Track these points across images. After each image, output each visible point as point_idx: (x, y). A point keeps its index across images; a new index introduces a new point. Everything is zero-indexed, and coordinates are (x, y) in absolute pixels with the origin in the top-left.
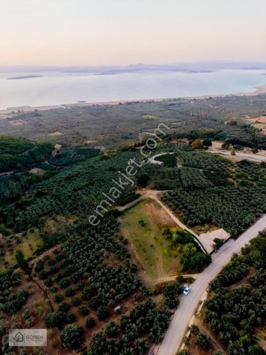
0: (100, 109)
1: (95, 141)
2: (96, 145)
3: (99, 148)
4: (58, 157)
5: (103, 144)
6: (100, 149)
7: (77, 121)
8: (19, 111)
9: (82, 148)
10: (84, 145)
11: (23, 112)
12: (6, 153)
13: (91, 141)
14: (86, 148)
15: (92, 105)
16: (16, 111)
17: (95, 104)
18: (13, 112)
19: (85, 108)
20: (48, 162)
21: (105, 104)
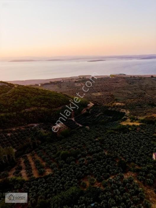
0: (135, 79)
1: (123, 104)
2: (123, 107)
3: (125, 111)
4: (86, 115)
5: (129, 108)
6: (125, 113)
7: (115, 87)
8: (83, 77)
9: (110, 109)
10: (112, 106)
11: (85, 78)
12: (43, 106)
13: (120, 104)
14: (113, 109)
15: (130, 76)
16: (81, 78)
17: (132, 76)
18: (80, 78)
19: (124, 78)
20: (75, 119)
21: (139, 76)
